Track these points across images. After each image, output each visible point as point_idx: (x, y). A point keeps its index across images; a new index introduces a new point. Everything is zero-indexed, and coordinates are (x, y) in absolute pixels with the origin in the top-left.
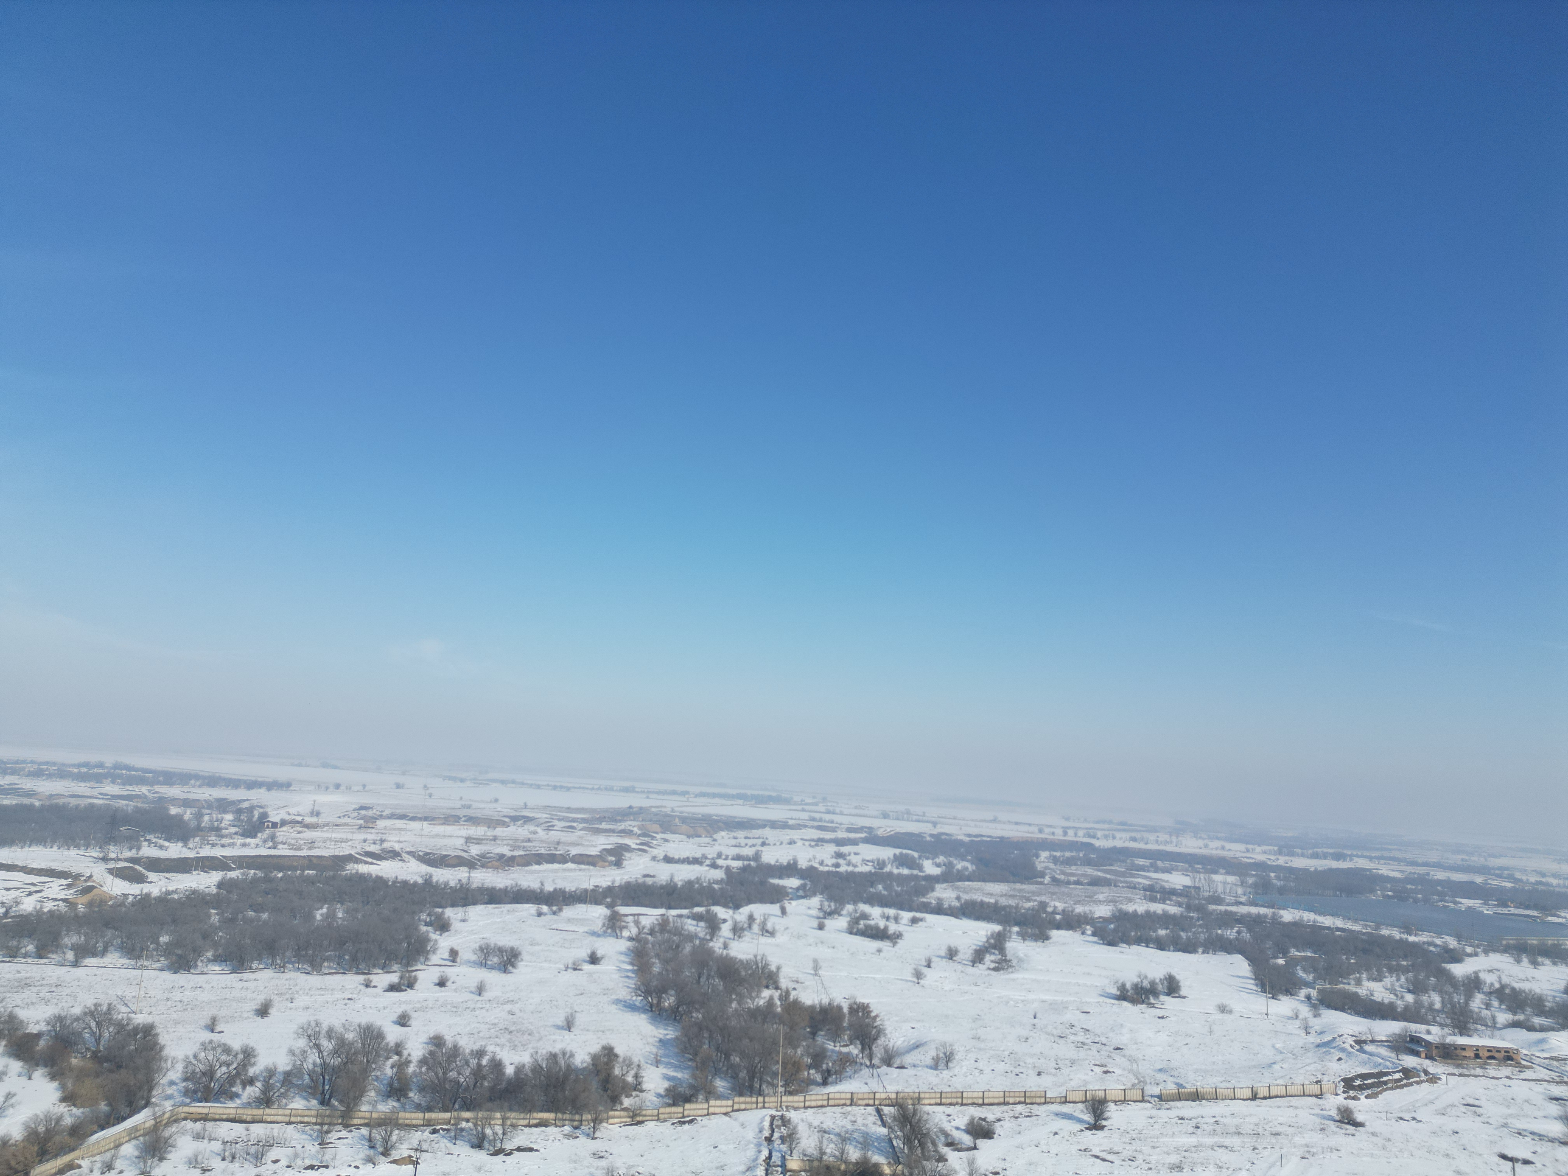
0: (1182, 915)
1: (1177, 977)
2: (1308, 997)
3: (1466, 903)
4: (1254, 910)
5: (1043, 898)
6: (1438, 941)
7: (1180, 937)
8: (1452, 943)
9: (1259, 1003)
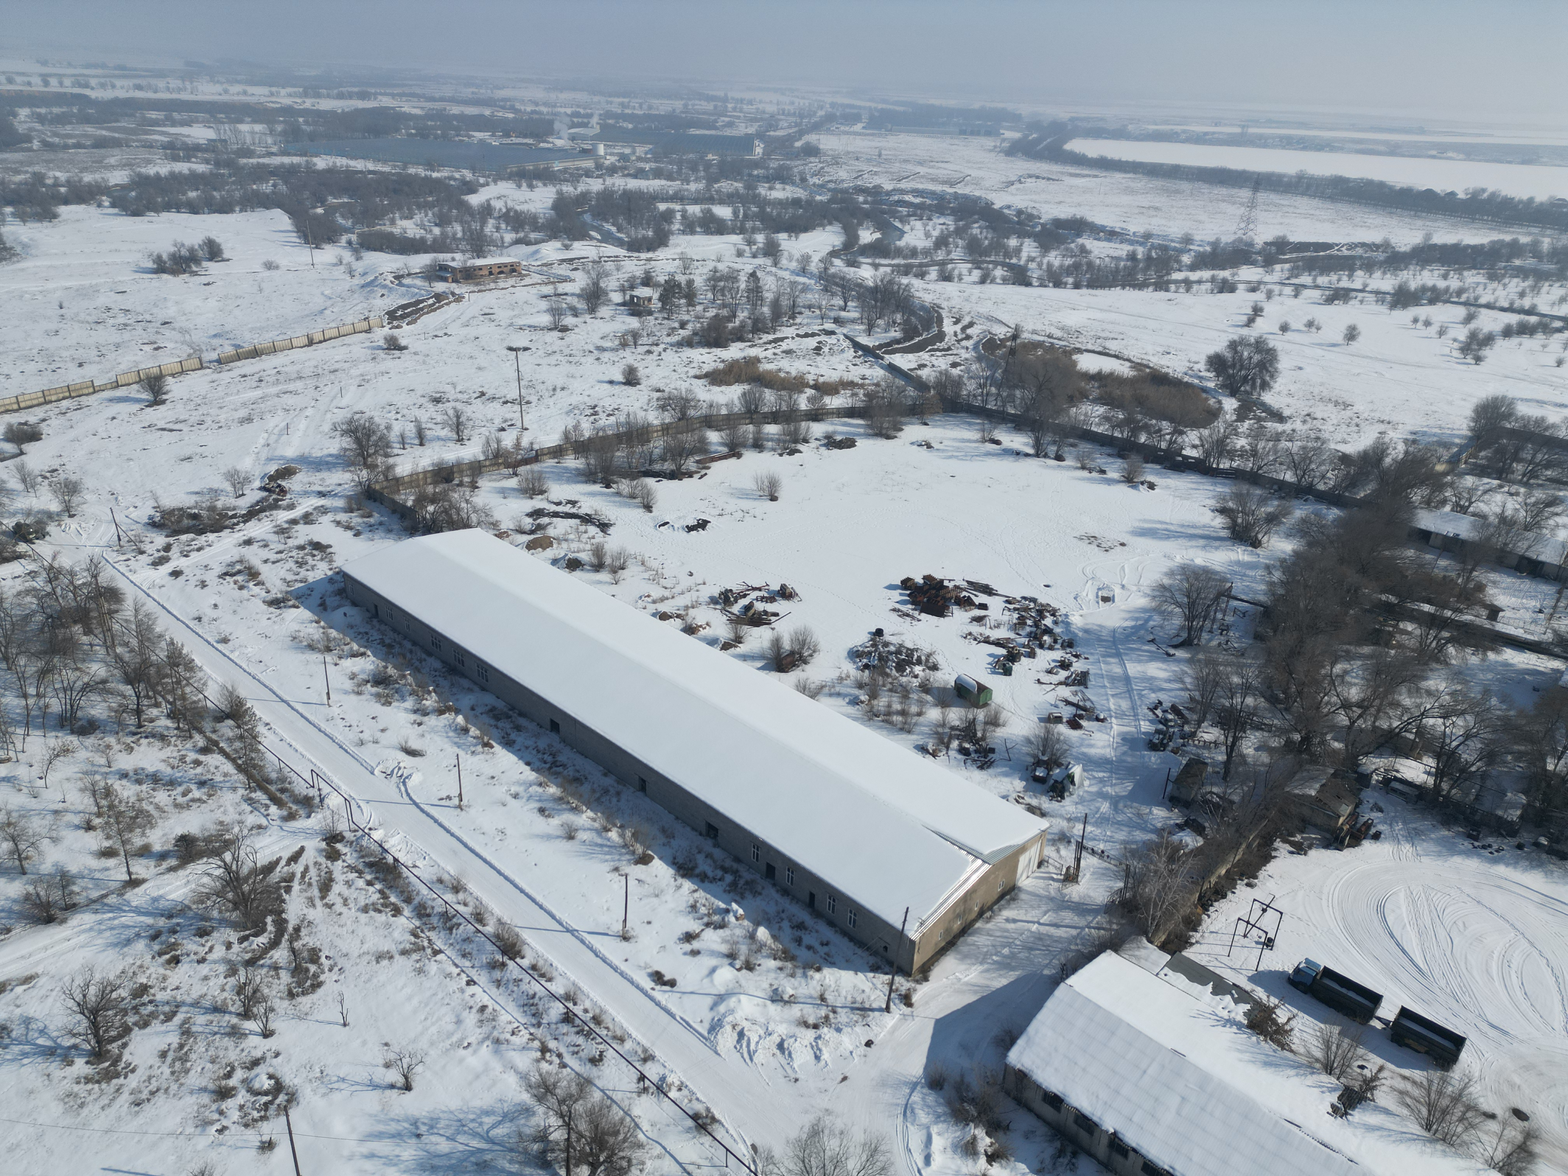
0: (211, 174)
1: (218, 240)
2: (350, 243)
3: (479, 135)
4: (286, 160)
5: (37, 168)
6: (457, 175)
7: (214, 197)
8: (468, 175)
9: (303, 255)
